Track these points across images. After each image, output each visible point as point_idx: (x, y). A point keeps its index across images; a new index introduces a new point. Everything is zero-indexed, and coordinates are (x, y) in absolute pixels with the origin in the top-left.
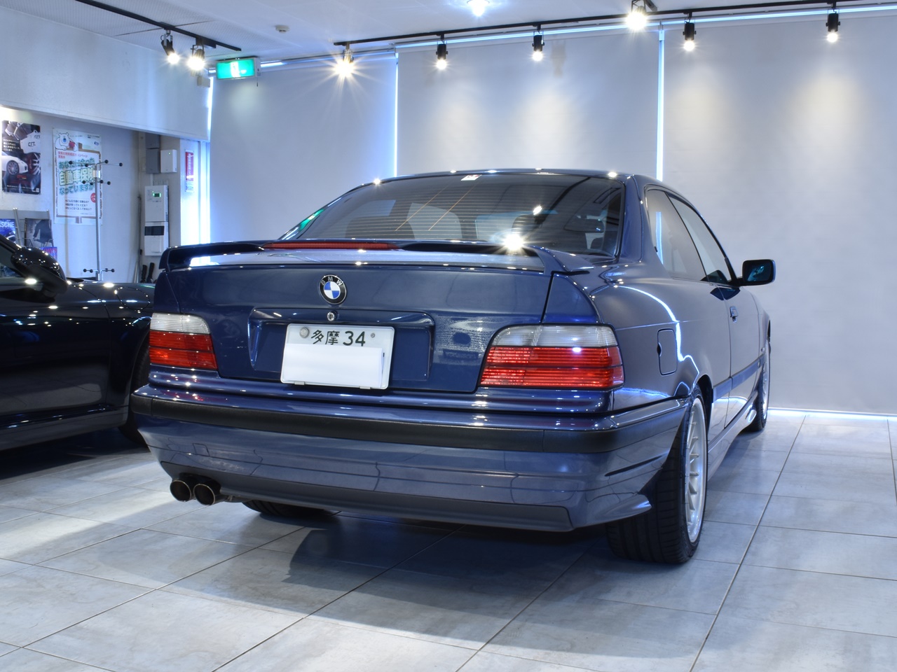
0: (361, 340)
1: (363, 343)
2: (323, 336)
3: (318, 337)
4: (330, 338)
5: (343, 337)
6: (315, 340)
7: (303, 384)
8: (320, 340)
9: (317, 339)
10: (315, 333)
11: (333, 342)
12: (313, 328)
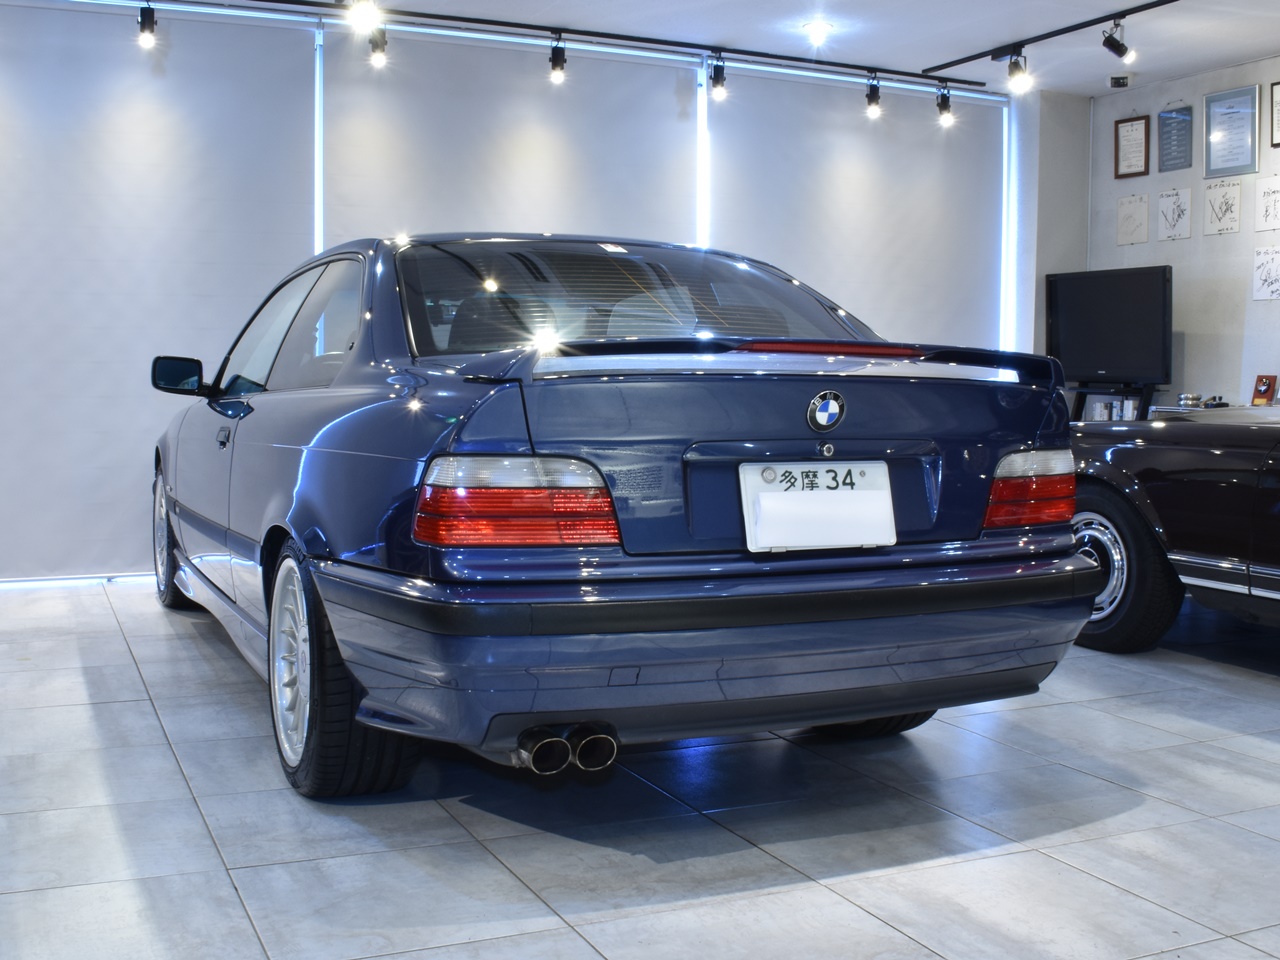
0: (848, 481)
1: (852, 484)
2: (796, 479)
3: (789, 481)
4: (806, 481)
5: (824, 479)
6: (785, 485)
7: (784, 550)
8: (793, 484)
9: (789, 484)
10: (784, 475)
11: (812, 486)
12: (780, 468)
